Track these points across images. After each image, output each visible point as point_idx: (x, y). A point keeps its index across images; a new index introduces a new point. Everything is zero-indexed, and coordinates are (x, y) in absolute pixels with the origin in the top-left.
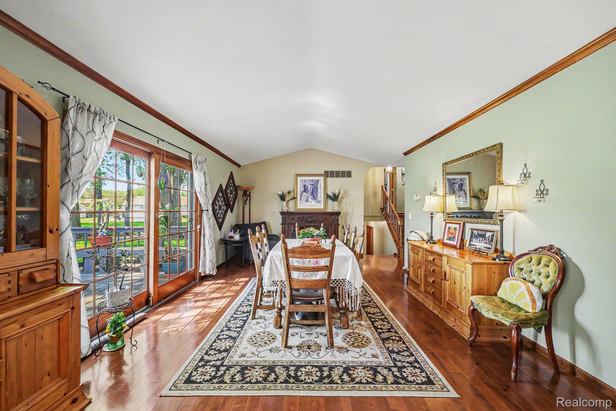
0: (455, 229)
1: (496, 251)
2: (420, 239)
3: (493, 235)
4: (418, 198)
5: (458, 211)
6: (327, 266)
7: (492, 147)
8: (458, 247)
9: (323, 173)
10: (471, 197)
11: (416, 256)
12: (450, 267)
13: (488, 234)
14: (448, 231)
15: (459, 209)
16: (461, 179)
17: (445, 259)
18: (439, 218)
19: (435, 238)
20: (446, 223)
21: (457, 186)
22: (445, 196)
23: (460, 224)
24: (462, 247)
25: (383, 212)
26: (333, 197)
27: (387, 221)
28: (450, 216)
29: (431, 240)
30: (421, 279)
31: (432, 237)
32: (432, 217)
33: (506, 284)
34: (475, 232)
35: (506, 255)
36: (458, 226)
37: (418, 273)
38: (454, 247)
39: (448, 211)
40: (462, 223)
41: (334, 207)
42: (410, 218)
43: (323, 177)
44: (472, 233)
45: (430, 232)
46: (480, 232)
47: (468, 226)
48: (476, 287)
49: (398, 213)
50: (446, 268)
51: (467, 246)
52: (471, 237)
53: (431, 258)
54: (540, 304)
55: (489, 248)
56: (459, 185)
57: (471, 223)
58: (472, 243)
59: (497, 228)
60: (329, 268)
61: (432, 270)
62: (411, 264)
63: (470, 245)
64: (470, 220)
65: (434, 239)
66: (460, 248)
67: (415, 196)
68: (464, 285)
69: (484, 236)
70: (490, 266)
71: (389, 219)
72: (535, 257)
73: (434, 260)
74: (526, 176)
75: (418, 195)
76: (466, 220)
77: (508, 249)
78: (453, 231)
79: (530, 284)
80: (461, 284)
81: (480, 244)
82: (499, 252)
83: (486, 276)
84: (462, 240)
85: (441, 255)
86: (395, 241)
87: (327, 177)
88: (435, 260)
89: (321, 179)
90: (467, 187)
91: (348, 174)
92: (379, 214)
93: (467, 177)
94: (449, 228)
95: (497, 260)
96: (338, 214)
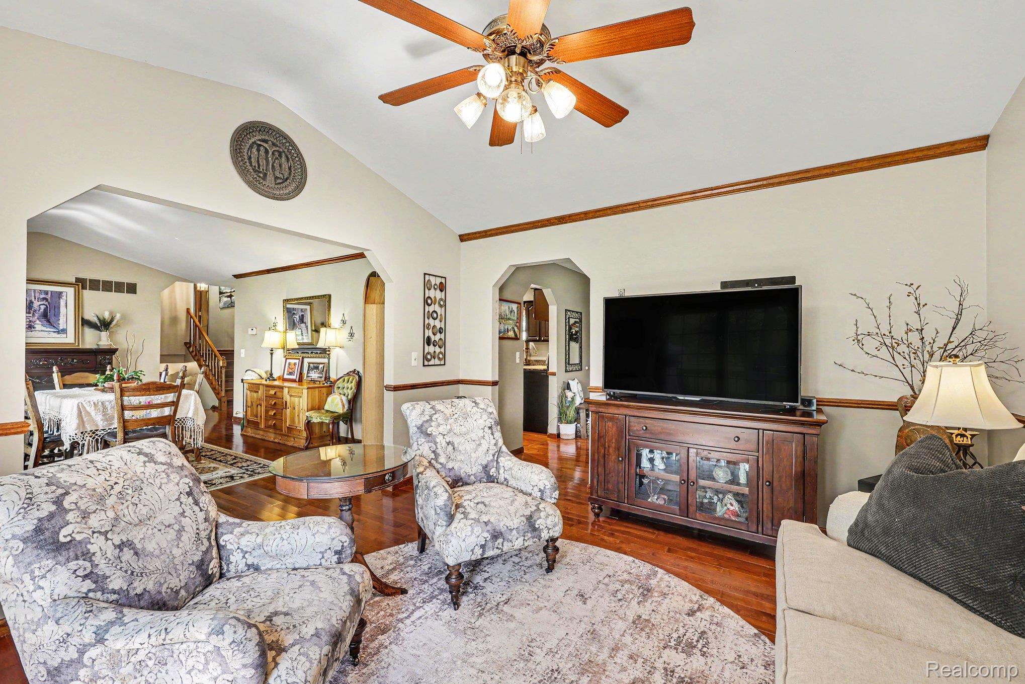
0: (295, 364)
1: (325, 378)
2: (259, 377)
3: (324, 367)
4: (254, 332)
5: (297, 347)
6: (173, 402)
7: (324, 295)
8: (297, 380)
9: (74, 281)
10: (312, 330)
11: (255, 395)
12: (291, 396)
13: (321, 366)
14: (289, 367)
15: (299, 344)
16: (302, 310)
17: (286, 390)
18: (279, 355)
19: (275, 376)
20: (286, 359)
21: (297, 317)
22: (285, 332)
23: (299, 359)
24: (301, 380)
25: (188, 348)
26: (99, 325)
27: (198, 361)
28: (290, 352)
29: (271, 377)
30: (261, 417)
31: (271, 375)
32: (272, 354)
33: (330, 399)
34: (311, 365)
35: (331, 380)
36: (297, 361)
37: (257, 411)
38: (293, 381)
39: (289, 346)
40: (301, 358)
41: (100, 340)
42: (243, 355)
43: (73, 289)
44: (309, 366)
45: (270, 369)
46: (315, 365)
47: (306, 361)
48: (310, 407)
49: (218, 350)
50: (287, 397)
51: (305, 378)
52: (308, 370)
53: (272, 392)
54: (346, 406)
55: (320, 377)
56: (299, 317)
57: (308, 357)
58: (309, 375)
59: (326, 361)
60: (175, 404)
61: (273, 403)
62: (249, 404)
63: (307, 377)
64: (307, 355)
65: (273, 376)
66: (299, 381)
67: (250, 330)
68: (301, 408)
69: (317, 368)
70: (320, 389)
71: (202, 359)
72: (346, 378)
73: (275, 393)
74: (344, 322)
75: (254, 329)
76: (304, 355)
77: (333, 376)
78: (293, 366)
79: (342, 396)
80: (299, 408)
81: (314, 375)
82: (327, 378)
83: (317, 397)
84: (301, 374)
85: (282, 388)
86: (214, 389)
87: (84, 288)
88: (277, 393)
89: (70, 292)
90: (308, 319)
91: (132, 289)
92: (183, 351)
93: (308, 307)
94: (290, 364)
95: (326, 384)
96: (113, 352)
